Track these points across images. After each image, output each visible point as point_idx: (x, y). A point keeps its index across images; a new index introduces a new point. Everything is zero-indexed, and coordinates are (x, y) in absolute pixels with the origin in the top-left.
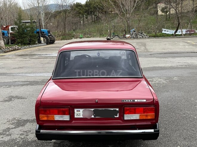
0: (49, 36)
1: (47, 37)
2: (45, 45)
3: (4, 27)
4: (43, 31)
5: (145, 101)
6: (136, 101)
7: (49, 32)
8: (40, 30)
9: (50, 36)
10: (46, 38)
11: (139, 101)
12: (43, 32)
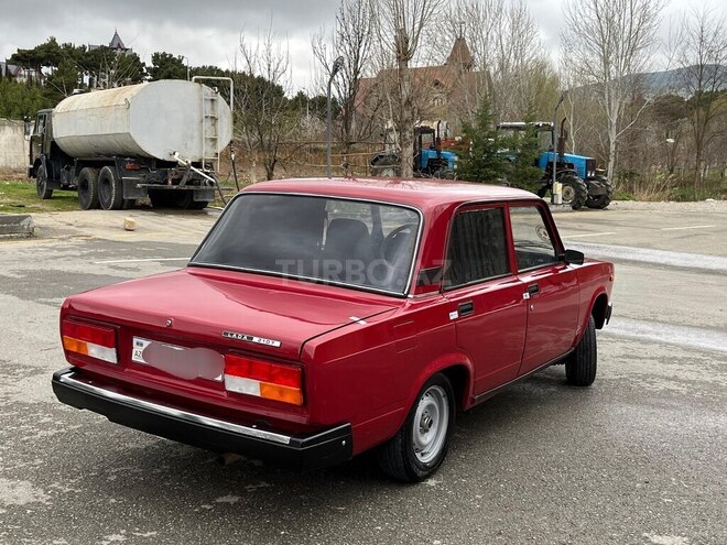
0: (587, 180)
1: (581, 182)
2: (567, 211)
3: (457, 139)
4: (569, 162)
5: (277, 344)
6: (256, 340)
7: (590, 165)
8: (561, 155)
9: (592, 179)
10: (576, 186)
11: (262, 342)
12: (571, 166)
